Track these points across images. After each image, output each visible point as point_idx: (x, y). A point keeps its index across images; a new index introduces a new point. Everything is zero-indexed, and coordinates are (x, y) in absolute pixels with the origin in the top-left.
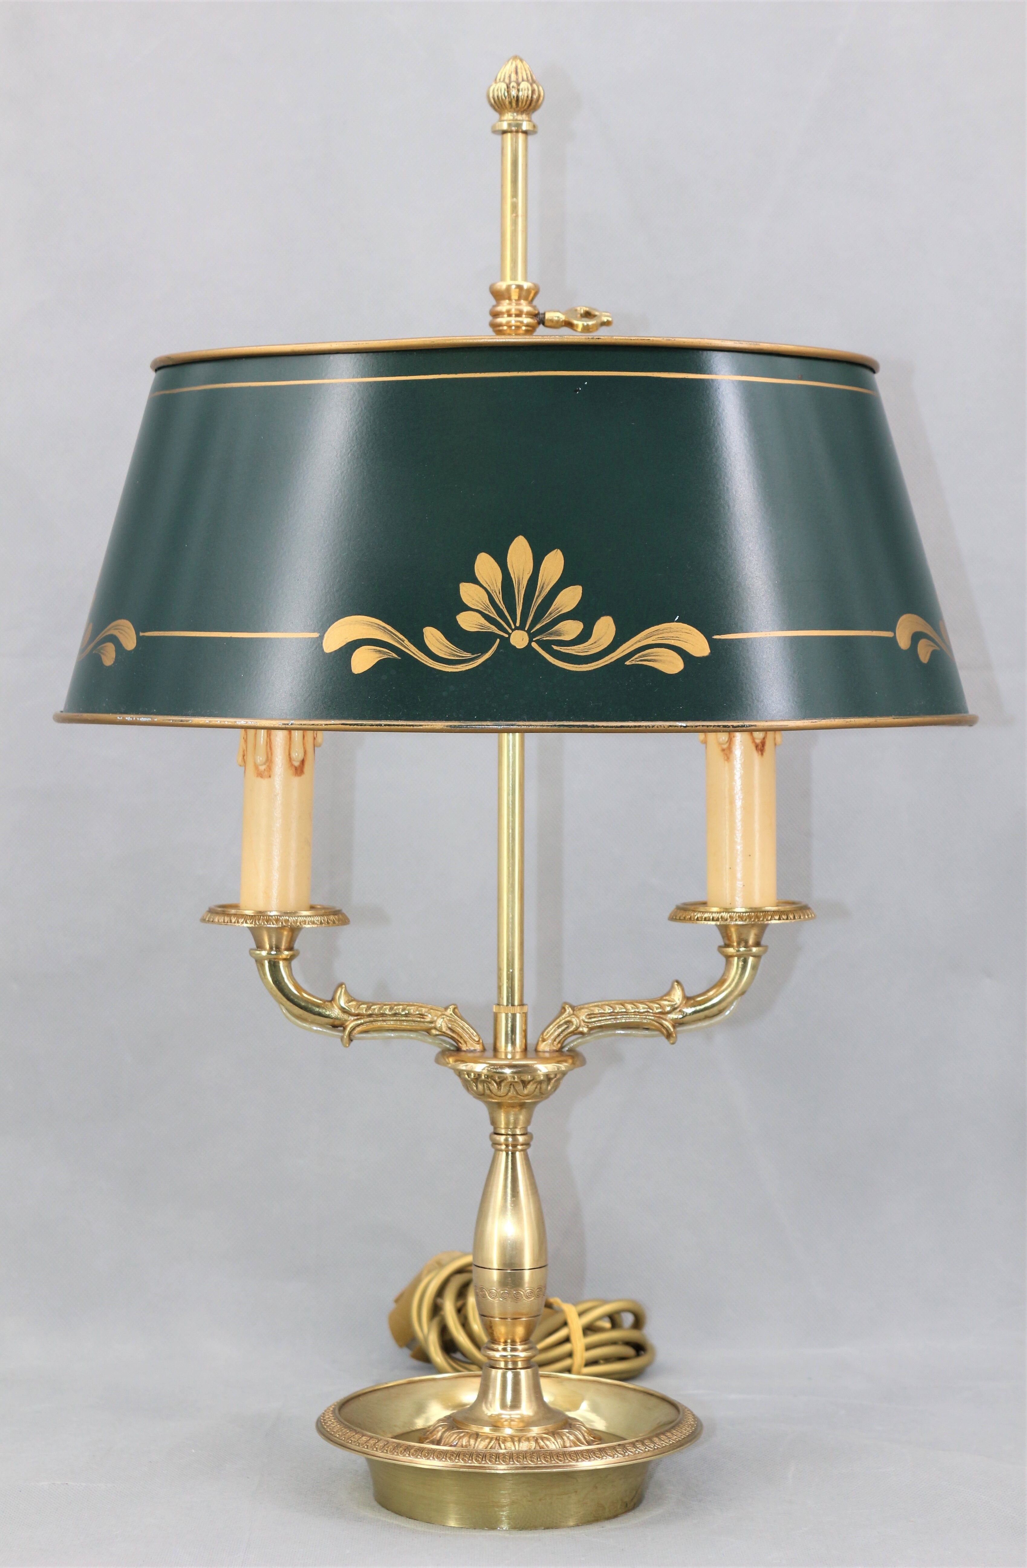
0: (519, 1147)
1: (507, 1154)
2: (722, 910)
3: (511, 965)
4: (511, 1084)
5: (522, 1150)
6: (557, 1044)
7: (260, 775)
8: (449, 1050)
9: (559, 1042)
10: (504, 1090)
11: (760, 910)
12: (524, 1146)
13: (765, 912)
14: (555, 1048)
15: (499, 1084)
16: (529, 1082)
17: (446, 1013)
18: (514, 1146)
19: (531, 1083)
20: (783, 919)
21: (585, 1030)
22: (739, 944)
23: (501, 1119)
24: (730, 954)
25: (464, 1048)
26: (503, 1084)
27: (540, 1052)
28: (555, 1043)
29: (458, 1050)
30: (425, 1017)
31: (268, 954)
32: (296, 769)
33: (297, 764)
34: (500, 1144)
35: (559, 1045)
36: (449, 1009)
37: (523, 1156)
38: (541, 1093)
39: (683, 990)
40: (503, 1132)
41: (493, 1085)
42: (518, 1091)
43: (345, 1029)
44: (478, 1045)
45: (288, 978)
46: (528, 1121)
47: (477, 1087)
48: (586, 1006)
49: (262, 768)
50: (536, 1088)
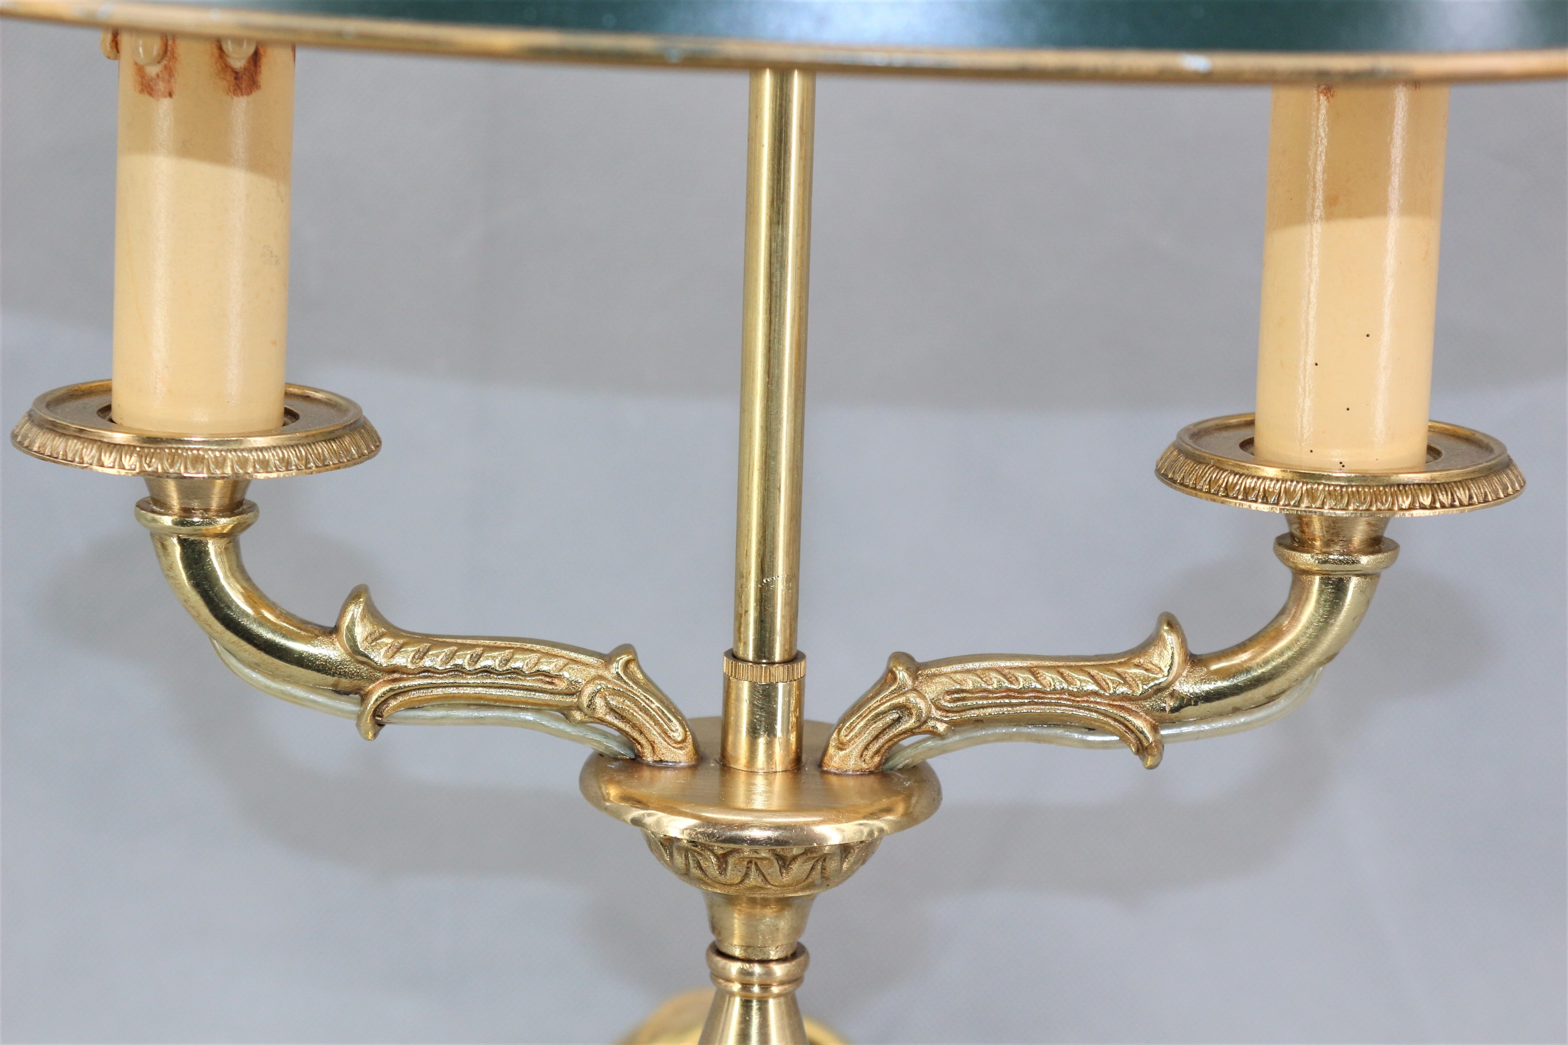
0: (775, 990)
1: (746, 1005)
2: (1289, 476)
3: (765, 568)
4: (750, 862)
5: (778, 996)
6: (872, 757)
7: (147, 87)
8: (615, 758)
9: (877, 752)
10: (733, 874)
11: (1385, 483)
12: (786, 987)
13: (1398, 485)
14: (865, 766)
15: (722, 859)
16: (795, 858)
17: (606, 674)
18: (765, 987)
19: (799, 861)
20: (1443, 506)
21: (941, 727)
22: (1328, 543)
23: (732, 925)
24: (1303, 567)
25: (649, 758)
26: (731, 860)
27: (828, 772)
28: (870, 753)
29: (635, 762)
30: (556, 681)
31: (176, 523)
32: (237, 75)
33: (238, 62)
34: (729, 980)
35: (877, 759)
36: (615, 665)
37: (783, 1007)
38: (824, 877)
39: (1184, 643)
40: (737, 952)
41: (706, 859)
42: (768, 878)
43: (364, 698)
44: (682, 752)
45: (226, 577)
46: (797, 930)
47: (671, 855)
48: (945, 669)
49: (153, 70)
50: (813, 868)
